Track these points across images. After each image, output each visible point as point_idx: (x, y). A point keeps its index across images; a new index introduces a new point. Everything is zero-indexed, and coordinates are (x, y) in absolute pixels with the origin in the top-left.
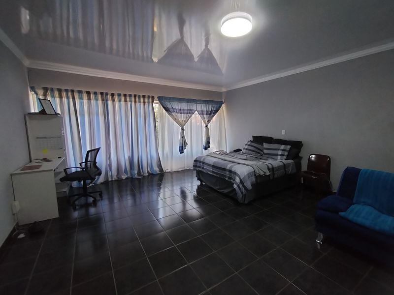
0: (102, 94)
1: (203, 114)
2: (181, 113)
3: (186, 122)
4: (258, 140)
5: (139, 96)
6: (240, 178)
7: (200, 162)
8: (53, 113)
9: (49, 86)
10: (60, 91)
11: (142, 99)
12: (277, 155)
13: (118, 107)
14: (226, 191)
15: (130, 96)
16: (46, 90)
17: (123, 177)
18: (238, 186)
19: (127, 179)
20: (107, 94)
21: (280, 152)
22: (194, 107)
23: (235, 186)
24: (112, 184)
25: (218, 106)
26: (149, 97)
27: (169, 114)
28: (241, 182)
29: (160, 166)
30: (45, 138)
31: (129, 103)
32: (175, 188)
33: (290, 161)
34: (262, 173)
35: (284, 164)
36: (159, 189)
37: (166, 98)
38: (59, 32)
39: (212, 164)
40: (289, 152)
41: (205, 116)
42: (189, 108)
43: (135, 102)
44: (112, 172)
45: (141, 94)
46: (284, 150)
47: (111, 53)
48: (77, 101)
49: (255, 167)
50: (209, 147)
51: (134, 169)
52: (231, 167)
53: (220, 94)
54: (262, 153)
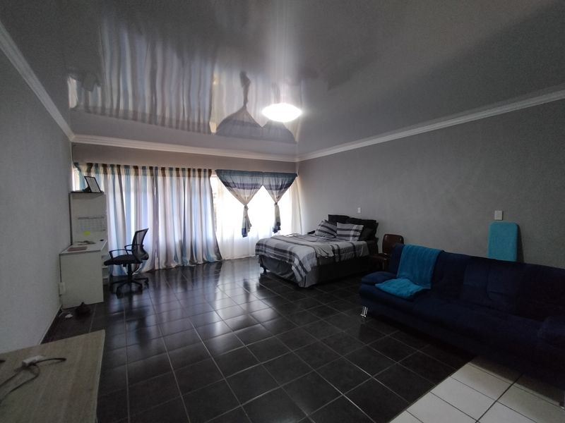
0: (151, 168)
1: (271, 189)
2: (244, 189)
3: (249, 199)
4: (334, 219)
5: (194, 170)
6: (298, 259)
7: (262, 245)
8: (98, 191)
9: (94, 162)
10: (105, 166)
11: (197, 173)
12: (349, 236)
13: (168, 184)
14: (287, 276)
15: (183, 170)
16: (90, 165)
17: (172, 265)
18: (297, 268)
19: (177, 267)
20: (157, 168)
21: (352, 233)
22: (260, 181)
23: (293, 268)
24: (159, 273)
25: (291, 178)
26: (205, 171)
27: (230, 190)
28: (301, 263)
29: (217, 251)
30: (88, 218)
31: (181, 178)
32: (236, 280)
33: (363, 242)
34: (324, 254)
35: (354, 246)
36: (216, 281)
37: (226, 171)
38: (108, 106)
39: (274, 246)
40: (362, 232)
41: (274, 192)
42: (254, 182)
43: (189, 176)
44: (159, 259)
45: (197, 168)
46: (356, 230)
47: (163, 124)
48: (123, 178)
49: (317, 249)
50: (279, 229)
51: (185, 256)
52: (292, 248)
53: (294, 164)
54: (335, 234)
